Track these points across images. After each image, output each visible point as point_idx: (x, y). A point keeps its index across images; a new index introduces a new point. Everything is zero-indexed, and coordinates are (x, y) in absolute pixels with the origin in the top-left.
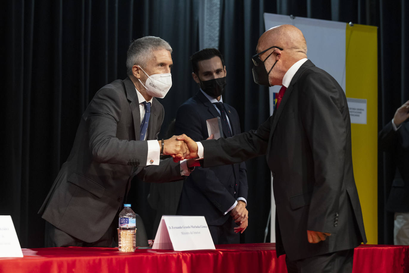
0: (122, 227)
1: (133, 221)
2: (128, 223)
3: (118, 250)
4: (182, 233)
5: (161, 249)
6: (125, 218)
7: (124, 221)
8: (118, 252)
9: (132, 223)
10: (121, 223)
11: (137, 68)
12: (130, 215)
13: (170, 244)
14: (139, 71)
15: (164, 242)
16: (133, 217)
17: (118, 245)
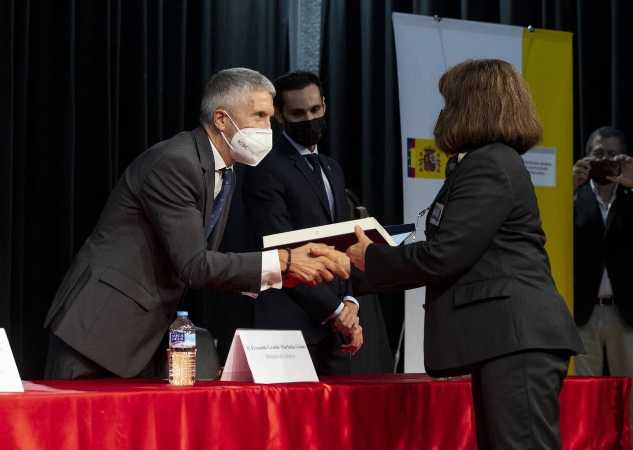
0: (174, 347)
2: (184, 341)
3: (168, 382)
4: (268, 357)
5: (234, 380)
6: (179, 333)
8: (168, 385)
9: (190, 340)
11: (221, 114)
13: (248, 373)
14: (224, 120)
15: (238, 371)
17: (168, 375)
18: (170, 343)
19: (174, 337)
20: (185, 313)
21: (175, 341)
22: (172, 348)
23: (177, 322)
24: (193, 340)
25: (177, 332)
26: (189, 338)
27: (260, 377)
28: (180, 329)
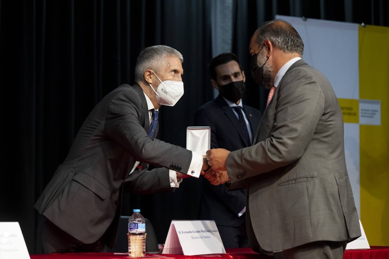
0: (131, 232)
1: (143, 226)
2: (137, 228)
3: (128, 255)
4: (193, 238)
5: (171, 254)
6: (135, 223)
7: (133, 226)
8: (128, 257)
9: (142, 228)
10: (130, 229)
11: (150, 72)
12: (139, 220)
13: (180, 249)
14: (152, 76)
15: (174, 247)
16: (143, 223)
17: (128, 251)
18: (129, 230)
19: (132, 226)
20: (138, 211)
21: (132, 228)
22: (130, 233)
23: (133, 216)
24: (143, 228)
25: (133, 222)
26: (141, 226)
27: (187, 251)
28: (135, 221)
